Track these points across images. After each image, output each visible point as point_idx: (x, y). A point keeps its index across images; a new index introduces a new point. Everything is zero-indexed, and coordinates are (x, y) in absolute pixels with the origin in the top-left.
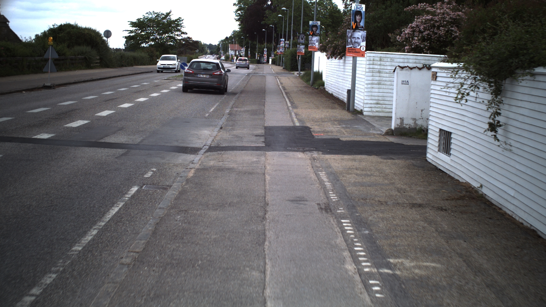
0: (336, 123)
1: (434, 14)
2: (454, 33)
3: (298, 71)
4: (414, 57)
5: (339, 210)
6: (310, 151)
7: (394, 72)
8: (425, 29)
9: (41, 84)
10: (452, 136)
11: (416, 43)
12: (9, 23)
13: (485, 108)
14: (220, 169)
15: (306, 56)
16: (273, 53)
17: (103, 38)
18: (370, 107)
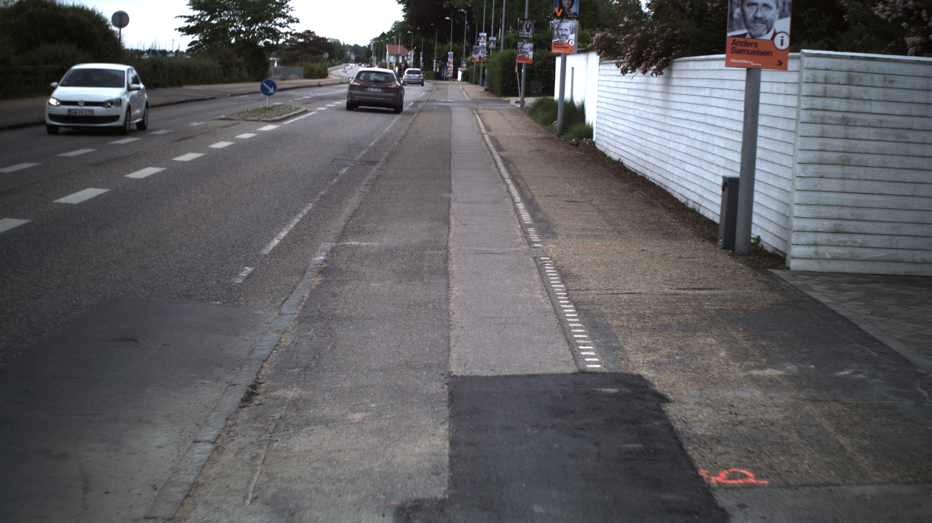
3: (517, 95)
15: (533, 66)
16: (464, 59)
17: (110, 28)
18: (812, 242)
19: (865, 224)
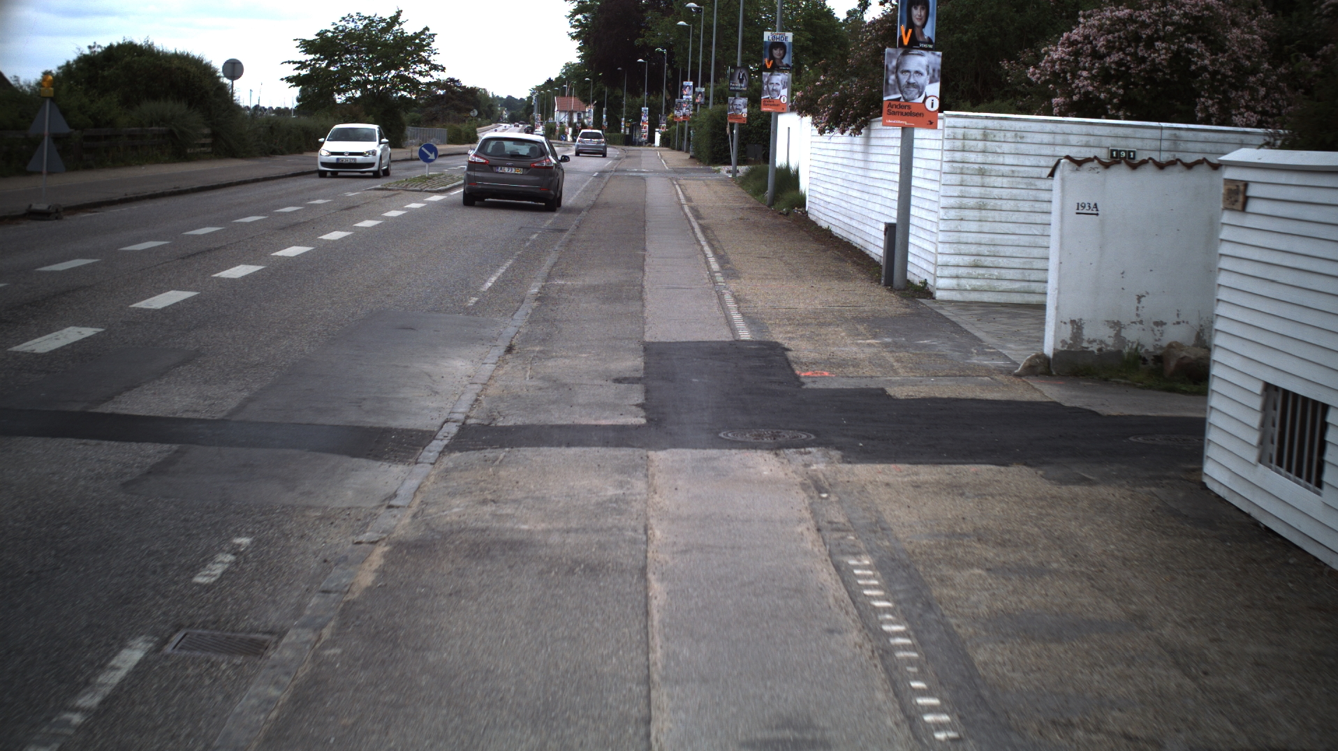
0: (861, 328)
2: (1195, 59)
3: (730, 164)
4: (1084, 129)
6: (798, 445)
7: (1052, 175)
8: (1110, 47)
9: (21, 207)
10: (1331, 417)
11: (1084, 86)
14: (480, 547)
16: (663, 117)
17: (221, 80)
18: (955, 275)
19: (1000, 260)
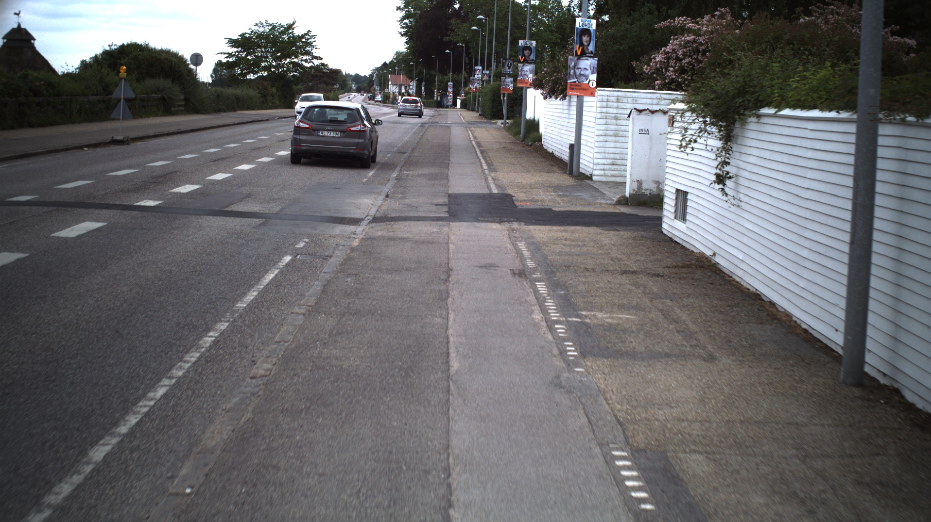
0: (550, 189)
1: (697, 33)
3: (503, 119)
5: (535, 274)
6: (508, 222)
7: (629, 116)
8: (685, 55)
9: (108, 138)
10: (689, 197)
11: (671, 75)
12: (35, 41)
13: (714, 157)
14: (390, 239)
15: (516, 94)
16: (462, 89)
17: (189, 66)
18: (602, 169)
